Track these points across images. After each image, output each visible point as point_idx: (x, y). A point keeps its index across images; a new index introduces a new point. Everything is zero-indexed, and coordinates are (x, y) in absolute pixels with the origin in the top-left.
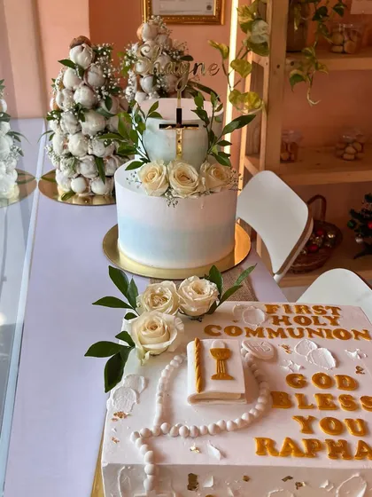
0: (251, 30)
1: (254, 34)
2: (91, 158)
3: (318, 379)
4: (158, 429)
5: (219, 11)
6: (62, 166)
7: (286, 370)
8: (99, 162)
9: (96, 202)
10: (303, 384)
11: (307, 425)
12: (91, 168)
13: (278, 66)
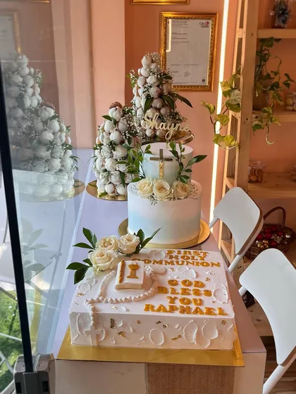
0: (229, 96)
1: (232, 98)
2: (118, 173)
3: (184, 282)
4: (98, 299)
5: (210, 83)
6: (101, 176)
7: (169, 278)
8: (122, 175)
9: (119, 199)
10: (176, 284)
11: (173, 300)
12: (118, 178)
13: (247, 119)
